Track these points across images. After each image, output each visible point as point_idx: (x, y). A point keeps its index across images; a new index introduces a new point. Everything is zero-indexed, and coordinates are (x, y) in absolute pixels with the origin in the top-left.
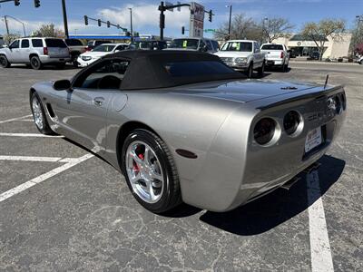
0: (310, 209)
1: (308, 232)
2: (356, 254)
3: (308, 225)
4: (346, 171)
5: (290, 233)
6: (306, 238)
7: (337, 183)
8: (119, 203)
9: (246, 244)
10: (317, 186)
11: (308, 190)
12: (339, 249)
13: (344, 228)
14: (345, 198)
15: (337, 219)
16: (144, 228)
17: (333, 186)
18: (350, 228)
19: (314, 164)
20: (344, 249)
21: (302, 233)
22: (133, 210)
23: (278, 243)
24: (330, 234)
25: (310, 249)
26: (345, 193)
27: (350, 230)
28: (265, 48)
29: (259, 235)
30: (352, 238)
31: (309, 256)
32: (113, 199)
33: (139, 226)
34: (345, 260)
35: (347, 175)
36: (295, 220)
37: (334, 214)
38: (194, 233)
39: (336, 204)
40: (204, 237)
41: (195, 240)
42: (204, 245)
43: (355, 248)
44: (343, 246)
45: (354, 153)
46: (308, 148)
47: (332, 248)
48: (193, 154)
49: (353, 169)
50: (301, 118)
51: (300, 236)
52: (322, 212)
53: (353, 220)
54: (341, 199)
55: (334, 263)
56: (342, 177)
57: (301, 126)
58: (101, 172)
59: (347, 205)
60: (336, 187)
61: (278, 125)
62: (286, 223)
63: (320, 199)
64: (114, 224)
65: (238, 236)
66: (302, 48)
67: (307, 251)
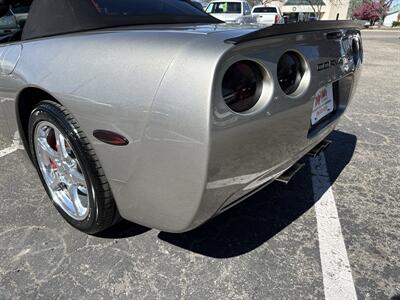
0: (317, 205)
1: (317, 243)
2: (387, 273)
3: (316, 231)
4: (358, 149)
5: (292, 247)
6: (314, 253)
7: (350, 166)
8: (35, 220)
9: (225, 273)
10: (324, 172)
11: (314, 179)
12: (362, 266)
13: (365, 230)
14: (361, 185)
15: (355, 217)
16: (66, 261)
17: (344, 170)
18: (374, 229)
19: (322, 143)
20: (369, 266)
21: (308, 245)
22: (54, 231)
23: (274, 266)
24: (348, 243)
25: (321, 270)
26: (361, 179)
27: (374, 233)
28: (256, 10)
29: (246, 255)
30: (379, 246)
31: (320, 284)
32: (28, 215)
33: (57, 259)
34: (372, 284)
35: (360, 154)
36: (298, 224)
37: (349, 211)
38: (146, 262)
39: (351, 195)
40: (161, 268)
41: (147, 273)
42: (160, 282)
43: (385, 263)
44: (367, 260)
45: (365, 125)
46: (315, 118)
47: (352, 266)
48: (122, 138)
49: (366, 146)
50: (306, 66)
51: (305, 250)
52: (333, 209)
53: (375, 218)
54: (356, 188)
55: (358, 292)
56: (355, 156)
57: (305, 80)
58: (21, 173)
59: (365, 196)
60: (349, 171)
61: (268, 75)
62: (285, 231)
63: (330, 189)
64: (17, 258)
65: (213, 260)
66: (297, 14)
67: (317, 275)
